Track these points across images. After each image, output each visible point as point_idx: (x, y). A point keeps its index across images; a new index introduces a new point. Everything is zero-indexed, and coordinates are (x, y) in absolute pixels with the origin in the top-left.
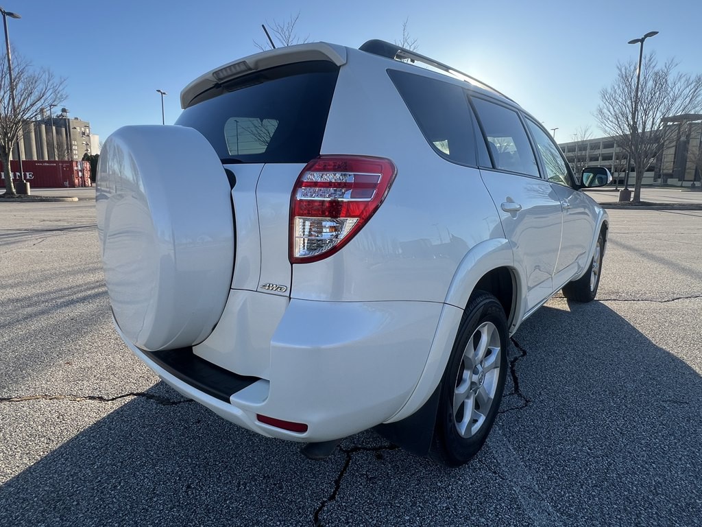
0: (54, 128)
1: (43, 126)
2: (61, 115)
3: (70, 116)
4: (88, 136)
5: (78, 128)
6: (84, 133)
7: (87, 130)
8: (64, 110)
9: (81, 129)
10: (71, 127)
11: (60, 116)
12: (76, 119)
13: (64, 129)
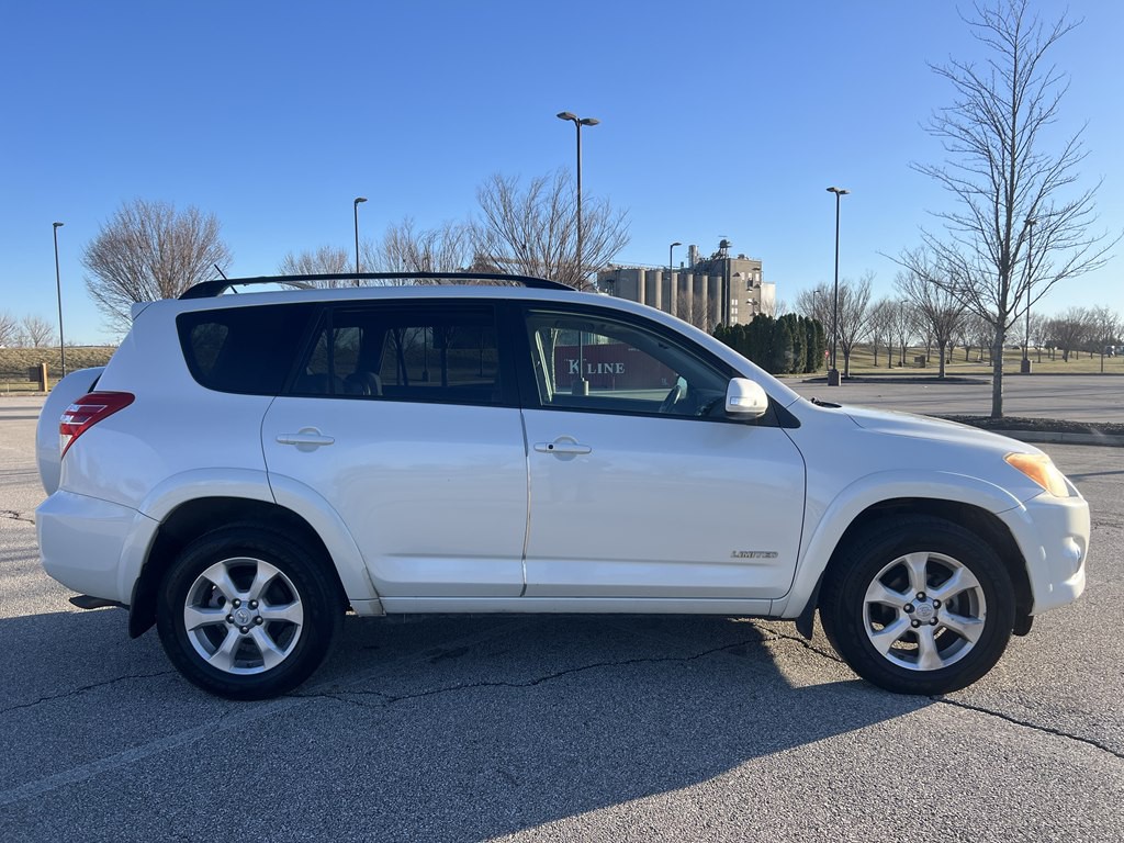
0: (706, 278)
1: (691, 277)
2: (719, 254)
3: (732, 253)
4: (758, 287)
5: (742, 275)
6: (750, 283)
7: (757, 276)
8: (724, 244)
9: (747, 276)
10: (732, 274)
11: (717, 255)
12: (742, 257)
13: (720, 278)
